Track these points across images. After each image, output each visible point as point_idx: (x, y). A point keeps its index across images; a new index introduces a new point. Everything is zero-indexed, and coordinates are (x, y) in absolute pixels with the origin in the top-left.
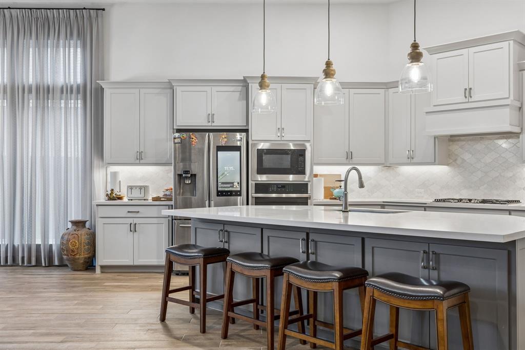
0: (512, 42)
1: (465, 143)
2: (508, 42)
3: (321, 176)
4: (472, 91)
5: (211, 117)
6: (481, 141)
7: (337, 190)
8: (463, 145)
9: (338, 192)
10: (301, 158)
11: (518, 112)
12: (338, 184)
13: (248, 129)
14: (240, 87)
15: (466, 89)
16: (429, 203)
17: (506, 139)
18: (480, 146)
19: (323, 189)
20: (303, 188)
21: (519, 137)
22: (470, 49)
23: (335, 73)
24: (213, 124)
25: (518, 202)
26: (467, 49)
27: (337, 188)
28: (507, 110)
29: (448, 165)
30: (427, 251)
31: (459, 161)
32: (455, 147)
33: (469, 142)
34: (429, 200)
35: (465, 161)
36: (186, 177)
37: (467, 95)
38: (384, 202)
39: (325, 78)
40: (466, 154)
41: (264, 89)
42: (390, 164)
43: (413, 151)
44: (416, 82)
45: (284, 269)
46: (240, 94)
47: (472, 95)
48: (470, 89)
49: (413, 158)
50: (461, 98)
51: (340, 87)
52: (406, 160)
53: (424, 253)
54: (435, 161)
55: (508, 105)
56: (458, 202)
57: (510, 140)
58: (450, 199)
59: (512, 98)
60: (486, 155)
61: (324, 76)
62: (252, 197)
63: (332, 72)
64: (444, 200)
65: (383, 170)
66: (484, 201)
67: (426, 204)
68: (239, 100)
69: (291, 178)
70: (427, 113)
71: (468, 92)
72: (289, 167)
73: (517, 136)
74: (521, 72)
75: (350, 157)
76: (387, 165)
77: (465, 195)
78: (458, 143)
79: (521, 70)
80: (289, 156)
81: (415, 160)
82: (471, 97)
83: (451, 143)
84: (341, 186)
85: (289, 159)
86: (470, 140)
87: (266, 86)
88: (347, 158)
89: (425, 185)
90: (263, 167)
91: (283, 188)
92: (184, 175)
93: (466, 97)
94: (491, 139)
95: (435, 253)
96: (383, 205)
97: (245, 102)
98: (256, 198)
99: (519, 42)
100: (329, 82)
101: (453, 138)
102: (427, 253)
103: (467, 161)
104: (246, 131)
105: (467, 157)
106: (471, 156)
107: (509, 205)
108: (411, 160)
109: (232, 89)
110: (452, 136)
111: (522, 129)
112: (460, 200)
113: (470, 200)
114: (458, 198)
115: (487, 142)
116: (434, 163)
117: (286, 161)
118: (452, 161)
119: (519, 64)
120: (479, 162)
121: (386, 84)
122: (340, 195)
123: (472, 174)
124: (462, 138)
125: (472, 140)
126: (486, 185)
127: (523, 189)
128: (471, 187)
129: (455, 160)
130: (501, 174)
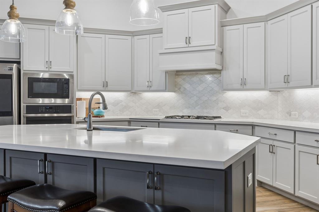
0: (217, 5)
1: (185, 76)
2: (214, 5)
3: (84, 99)
4: (190, 39)
6: (196, 76)
7: (96, 110)
8: (184, 78)
9: (97, 112)
10: (66, 86)
11: (220, 55)
12: (97, 106)
13: (20, 62)
15: (187, 38)
16: (161, 120)
17: (212, 74)
18: (195, 79)
19: (85, 109)
21: (221, 73)
22: (189, 9)
23: (75, 4)
25: (220, 117)
26: (188, 9)
27: (96, 108)
28: (214, 53)
29: (174, 92)
30: (152, 171)
31: (182, 90)
32: (179, 80)
33: (189, 76)
34: (161, 117)
35: (186, 89)
37: (187, 42)
38: (130, 119)
39: (66, 8)
40: (186, 84)
41: (13, 19)
42: (135, 91)
43: (151, 82)
44: (144, 13)
45: (9, 197)
47: (191, 42)
48: (190, 37)
49: (151, 87)
50: (184, 44)
52: (146, 89)
53: (149, 173)
54: (166, 89)
55: (214, 50)
56: (181, 118)
57: (215, 75)
58: (176, 116)
59: (217, 44)
60: (199, 85)
61: (65, 7)
62: (24, 117)
63: (72, 4)
64: (172, 117)
65: (131, 95)
66: (198, 118)
67: (159, 120)
69: (59, 101)
70: (160, 54)
71: (188, 40)
72: (56, 92)
73: (219, 72)
74: (222, 28)
75: (106, 86)
76: (134, 92)
77: (186, 113)
78: (182, 76)
79: (222, 26)
80: (56, 84)
81: (152, 89)
82: (190, 43)
83: (177, 76)
84: (99, 107)
85: (56, 87)
86: (189, 75)
87: (14, 16)
88: (104, 86)
89: (159, 106)
90: (34, 92)
91: (51, 109)
93: (186, 43)
94: (202, 74)
95: (160, 174)
96: (130, 121)
98: (27, 117)
99: (221, 7)
100: (69, 13)
101: (178, 73)
102: (152, 173)
103: (187, 89)
104: (19, 63)
105: (187, 86)
106: (190, 85)
107: (215, 120)
108: (150, 89)
110: (177, 71)
111: (223, 67)
112: (182, 117)
113: (189, 117)
114: (181, 115)
115: (200, 76)
116: (165, 91)
117: (54, 88)
118: (177, 89)
119: (221, 22)
120: (195, 90)
121: (132, 32)
122: (98, 114)
123: (190, 98)
124: (184, 73)
125: (190, 75)
126: (199, 106)
127: (223, 108)
128: (190, 107)
129: (180, 89)
130: (209, 98)
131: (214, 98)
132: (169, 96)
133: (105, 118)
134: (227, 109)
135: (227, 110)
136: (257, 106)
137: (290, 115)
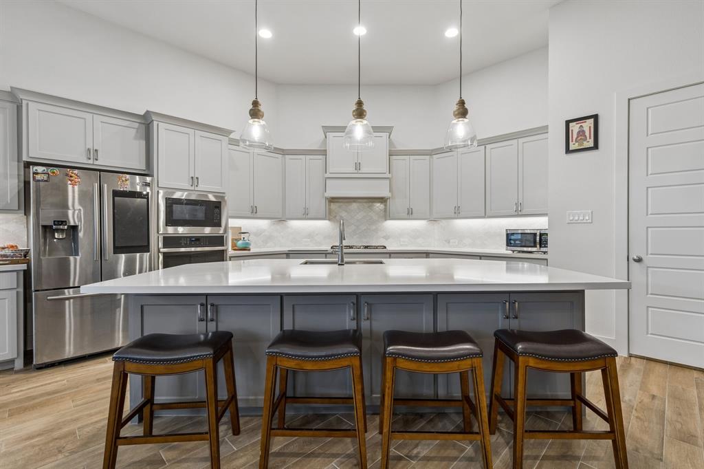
0: (388, 134)
1: (342, 204)
4: (360, 165)
5: (93, 153)
7: (240, 242)
8: (340, 206)
9: (243, 244)
10: (217, 210)
14: (137, 124)
15: (356, 163)
20: (220, 240)
21: (387, 202)
24: (96, 163)
27: (240, 239)
29: (329, 220)
31: (338, 218)
32: (335, 207)
36: (57, 230)
37: (357, 168)
38: (289, 251)
40: (343, 212)
42: (285, 218)
43: (308, 209)
46: (137, 132)
48: (360, 163)
49: (307, 214)
50: (352, 169)
51: (372, 130)
52: (302, 216)
54: (326, 217)
55: (388, 178)
59: (388, 173)
62: (160, 252)
63: (364, 113)
67: (327, 251)
68: (136, 138)
69: (207, 230)
70: (326, 178)
71: (358, 166)
72: (204, 219)
76: (281, 220)
78: (338, 204)
79: (390, 155)
80: (204, 208)
81: (309, 216)
82: (360, 170)
83: (332, 204)
84: (244, 238)
85: (204, 211)
88: (252, 212)
89: (311, 235)
90: (174, 218)
91: (197, 241)
92: (54, 227)
93: (355, 169)
96: (288, 254)
97: (143, 143)
98: (164, 253)
101: (334, 200)
103: (344, 217)
105: (344, 214)
106: (347, 213)
108: (306, 216)
109: (126, 123)
110: (333, 198)
111: (391, 195)
117: (201, 213)
118: (332, 217)
120: (353, 218)
121: (283, 150)
122: (244, 246)
123: (348, 227)
124: (340, 200)
125: (347, 202)
126: (357, 235)
129: (335, 217)
130: (368, 227)
131: (374, 227)
132: (323, 225)
133: (251, 251)
134: (387, 238)
136: (416, 235)
137: (449, 242)
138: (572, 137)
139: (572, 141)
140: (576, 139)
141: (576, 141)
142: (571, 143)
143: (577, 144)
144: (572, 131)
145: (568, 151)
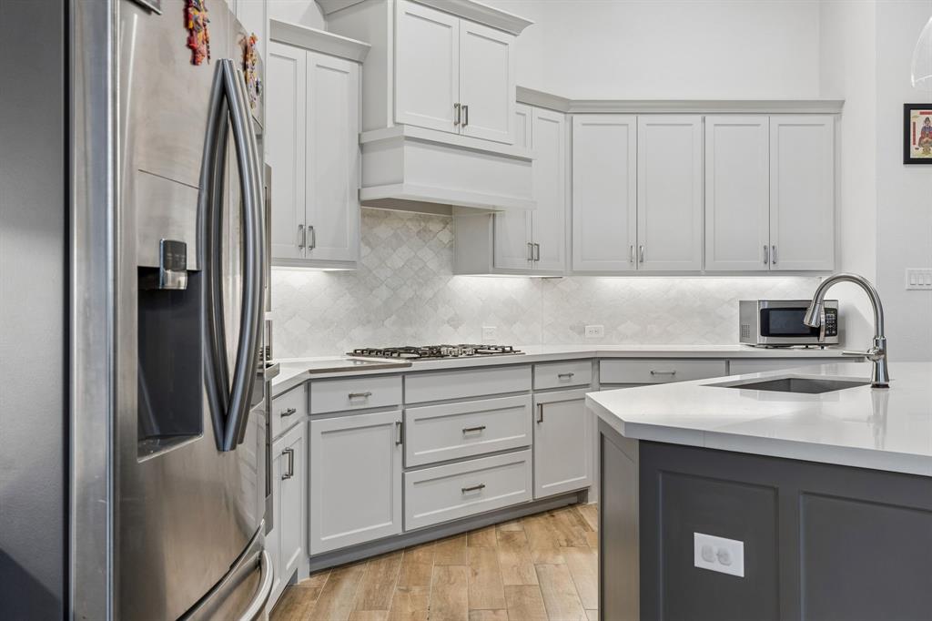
17: (424, 221)
18: (384, 230)
22: (461, 20)
26: (457, 19)
43: (311, 227)
49: (309, 247)
55: (529, 160)
57: (431, 226)
60: (394, 251)
73: (438, 218)
81: (315, 254)
82: (463, 125)
93: (456, 124)
94: (401, 219)
120: (383, 265)
123: (372, 290)
126: (394, 317)
127: (448, 323)
128: (369, 322)
130: (418, 293)
131: (429, 293)
134: (455, 322)
135: (456, 327)
137: (582, 333)
138: (914, 135)
139: (914, 144)
140: (921, 139)
141: (920, 144)
142: (913, 147)
143: (921, 149)
144: (914, 123)
145: (908, 160)
